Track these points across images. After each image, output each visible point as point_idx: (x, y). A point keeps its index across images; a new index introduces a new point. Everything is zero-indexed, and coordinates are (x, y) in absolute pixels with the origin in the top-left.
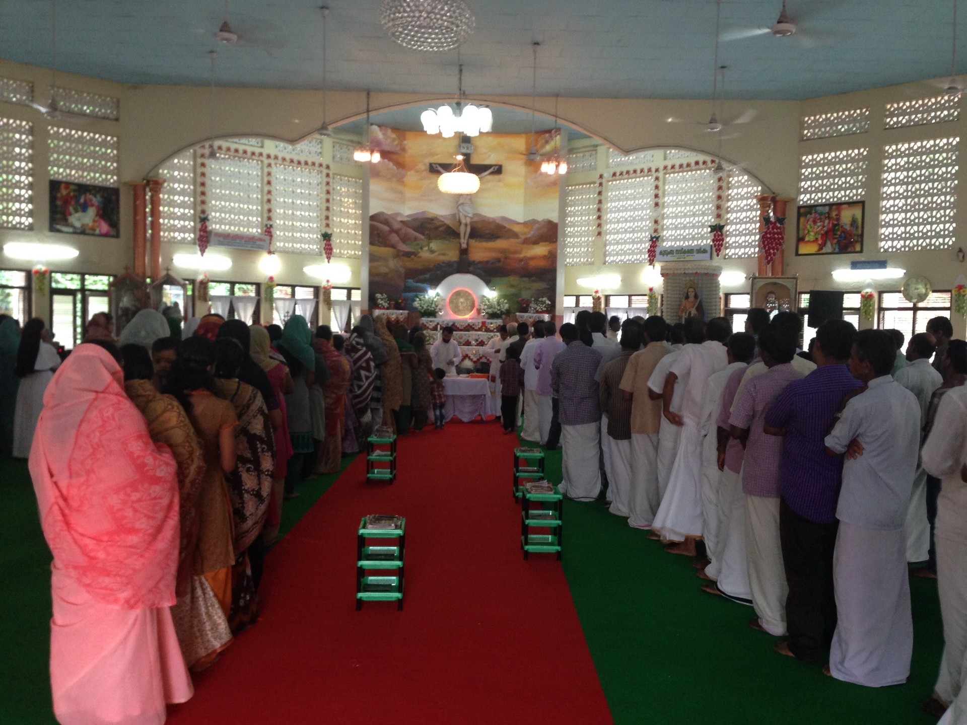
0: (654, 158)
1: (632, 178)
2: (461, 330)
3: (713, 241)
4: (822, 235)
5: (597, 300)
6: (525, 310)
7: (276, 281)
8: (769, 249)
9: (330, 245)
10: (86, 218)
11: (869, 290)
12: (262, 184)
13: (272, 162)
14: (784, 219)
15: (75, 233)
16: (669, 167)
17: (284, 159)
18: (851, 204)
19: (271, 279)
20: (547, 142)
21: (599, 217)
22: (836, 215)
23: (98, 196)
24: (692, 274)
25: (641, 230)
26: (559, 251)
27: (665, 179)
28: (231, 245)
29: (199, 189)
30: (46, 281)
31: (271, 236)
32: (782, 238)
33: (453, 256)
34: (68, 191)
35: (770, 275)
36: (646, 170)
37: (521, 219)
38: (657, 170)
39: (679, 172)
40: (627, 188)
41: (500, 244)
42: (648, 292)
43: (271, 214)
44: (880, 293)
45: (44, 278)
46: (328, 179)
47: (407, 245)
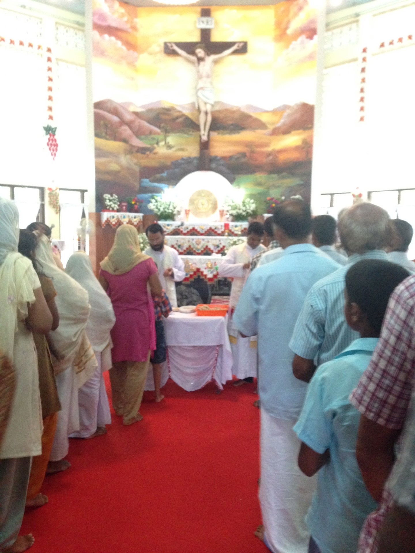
1: (405, 47)
2: (202, 234)
5: (358, 198)
9: (55, 140)
21: (362, 100)
26: (314, 140)
33: (192, 151)
41: (246, 136)
46: (49, 64)
47: (141, 139)
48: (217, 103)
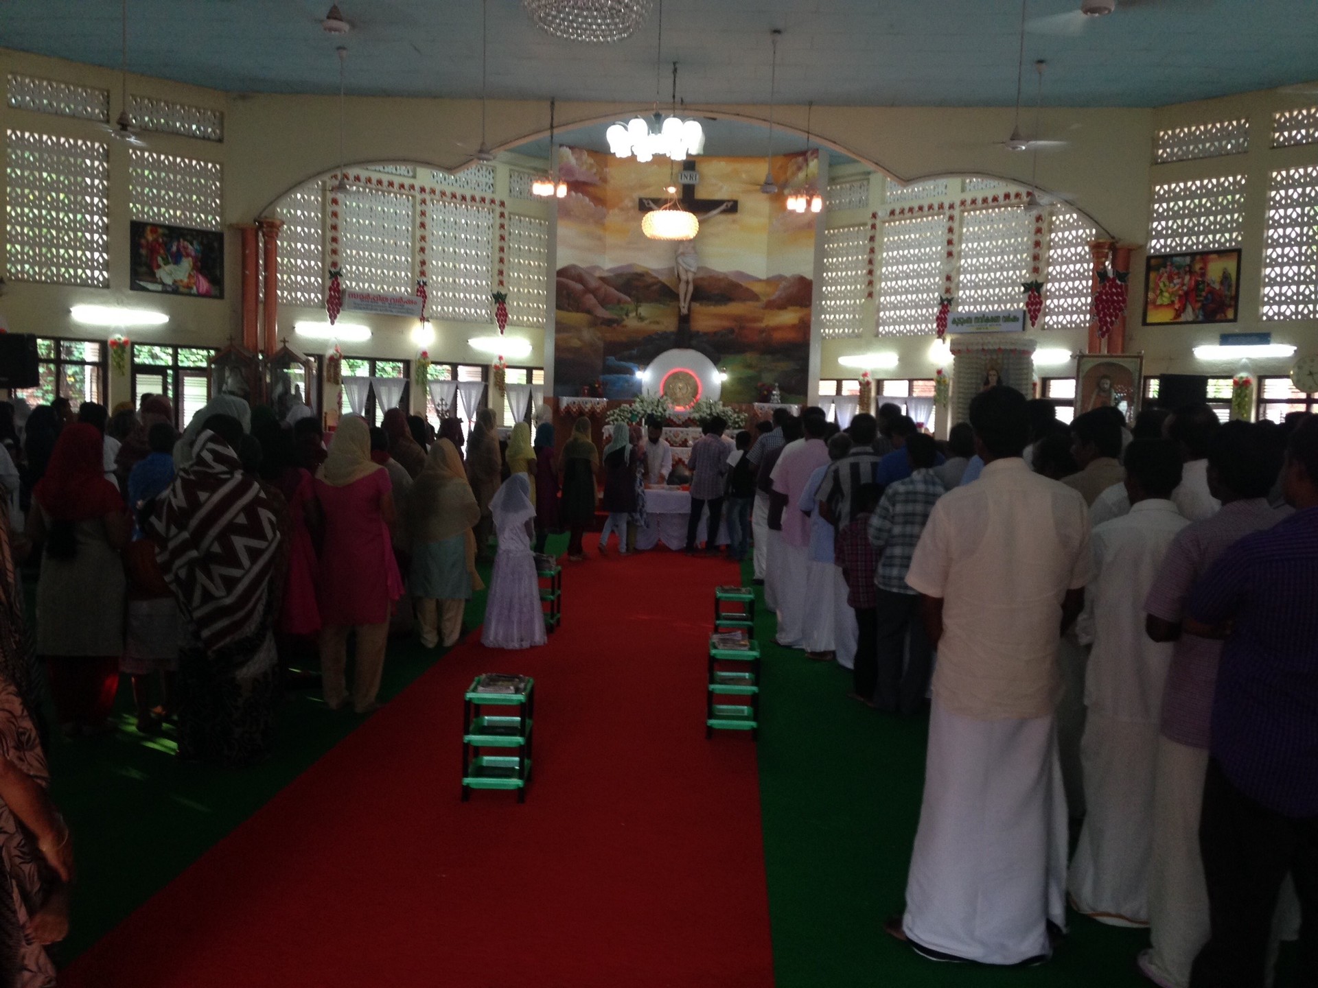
0: (947, 189)
1: (916, 218)
2: (679, 426)
3: (1027, 304)
4: (1180, 296)
5: (865, 386)
6: (766, 399)
7: (431, 357)
8: (1105, 315)
9: (505, 309)
10: (178, 272)
11: (1244, 375)
12: (413, 228)
13: (427, 197)
14: (1126, 274)
15: (164, 292)
16: (969, 202)
17: (443, 194)
18: (1222, 253)
19: (424, 354)
20: (799, 169)
21: (870, 272)
22: (1201, 269)
23: (195, 243)
24: (995, 350)
25: (928, 290)
26: (813, 319)
27: (962, 218)
28: (371, 309)
29: (329, 234)
30: (127, 356)
31: (425, 297)
32: (1124, 301)
33: (669, 324)
34: (155, 236)
35: (1106, 352)
36: (936, 207)
37: (762, 274)
38: (951, 207)
39: (981, 209)
40: (910, 232)
41: (735, 308)
42: (935, 375)
43: (424, 268)
44: (1261, 379)
45: (123, 351)
46: (502, 221)
47: (607, 309)
48: (699, 268)
